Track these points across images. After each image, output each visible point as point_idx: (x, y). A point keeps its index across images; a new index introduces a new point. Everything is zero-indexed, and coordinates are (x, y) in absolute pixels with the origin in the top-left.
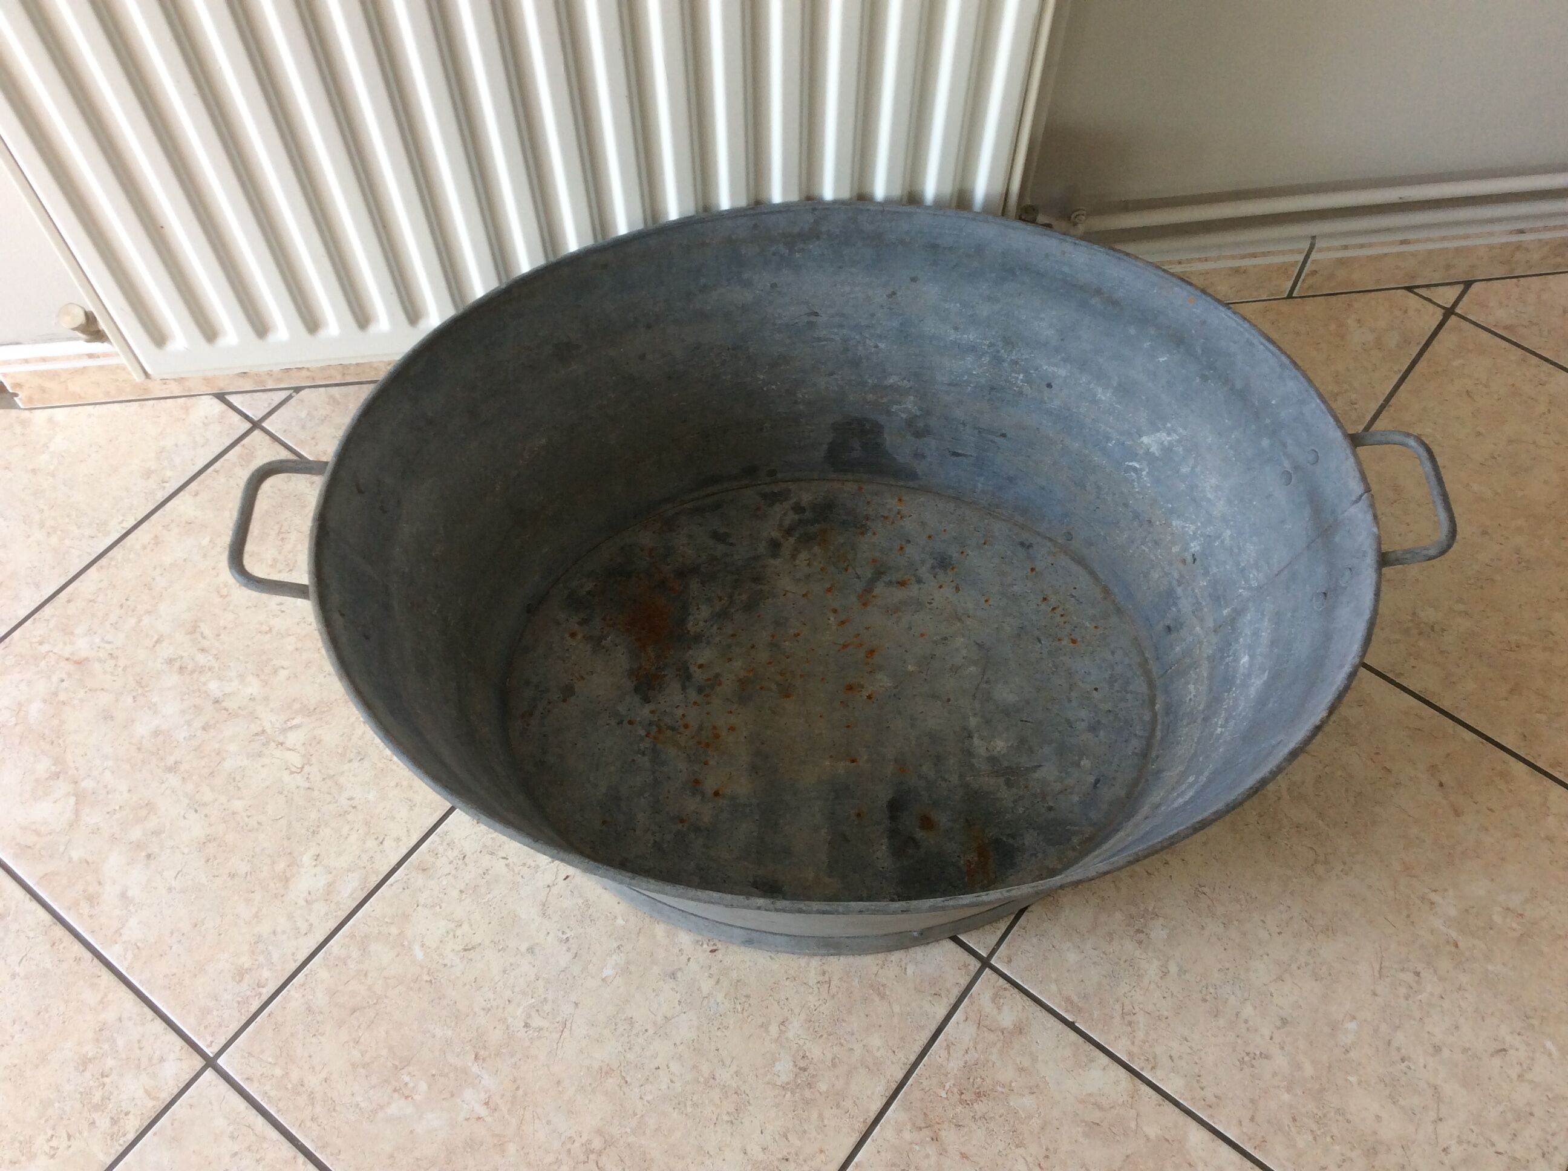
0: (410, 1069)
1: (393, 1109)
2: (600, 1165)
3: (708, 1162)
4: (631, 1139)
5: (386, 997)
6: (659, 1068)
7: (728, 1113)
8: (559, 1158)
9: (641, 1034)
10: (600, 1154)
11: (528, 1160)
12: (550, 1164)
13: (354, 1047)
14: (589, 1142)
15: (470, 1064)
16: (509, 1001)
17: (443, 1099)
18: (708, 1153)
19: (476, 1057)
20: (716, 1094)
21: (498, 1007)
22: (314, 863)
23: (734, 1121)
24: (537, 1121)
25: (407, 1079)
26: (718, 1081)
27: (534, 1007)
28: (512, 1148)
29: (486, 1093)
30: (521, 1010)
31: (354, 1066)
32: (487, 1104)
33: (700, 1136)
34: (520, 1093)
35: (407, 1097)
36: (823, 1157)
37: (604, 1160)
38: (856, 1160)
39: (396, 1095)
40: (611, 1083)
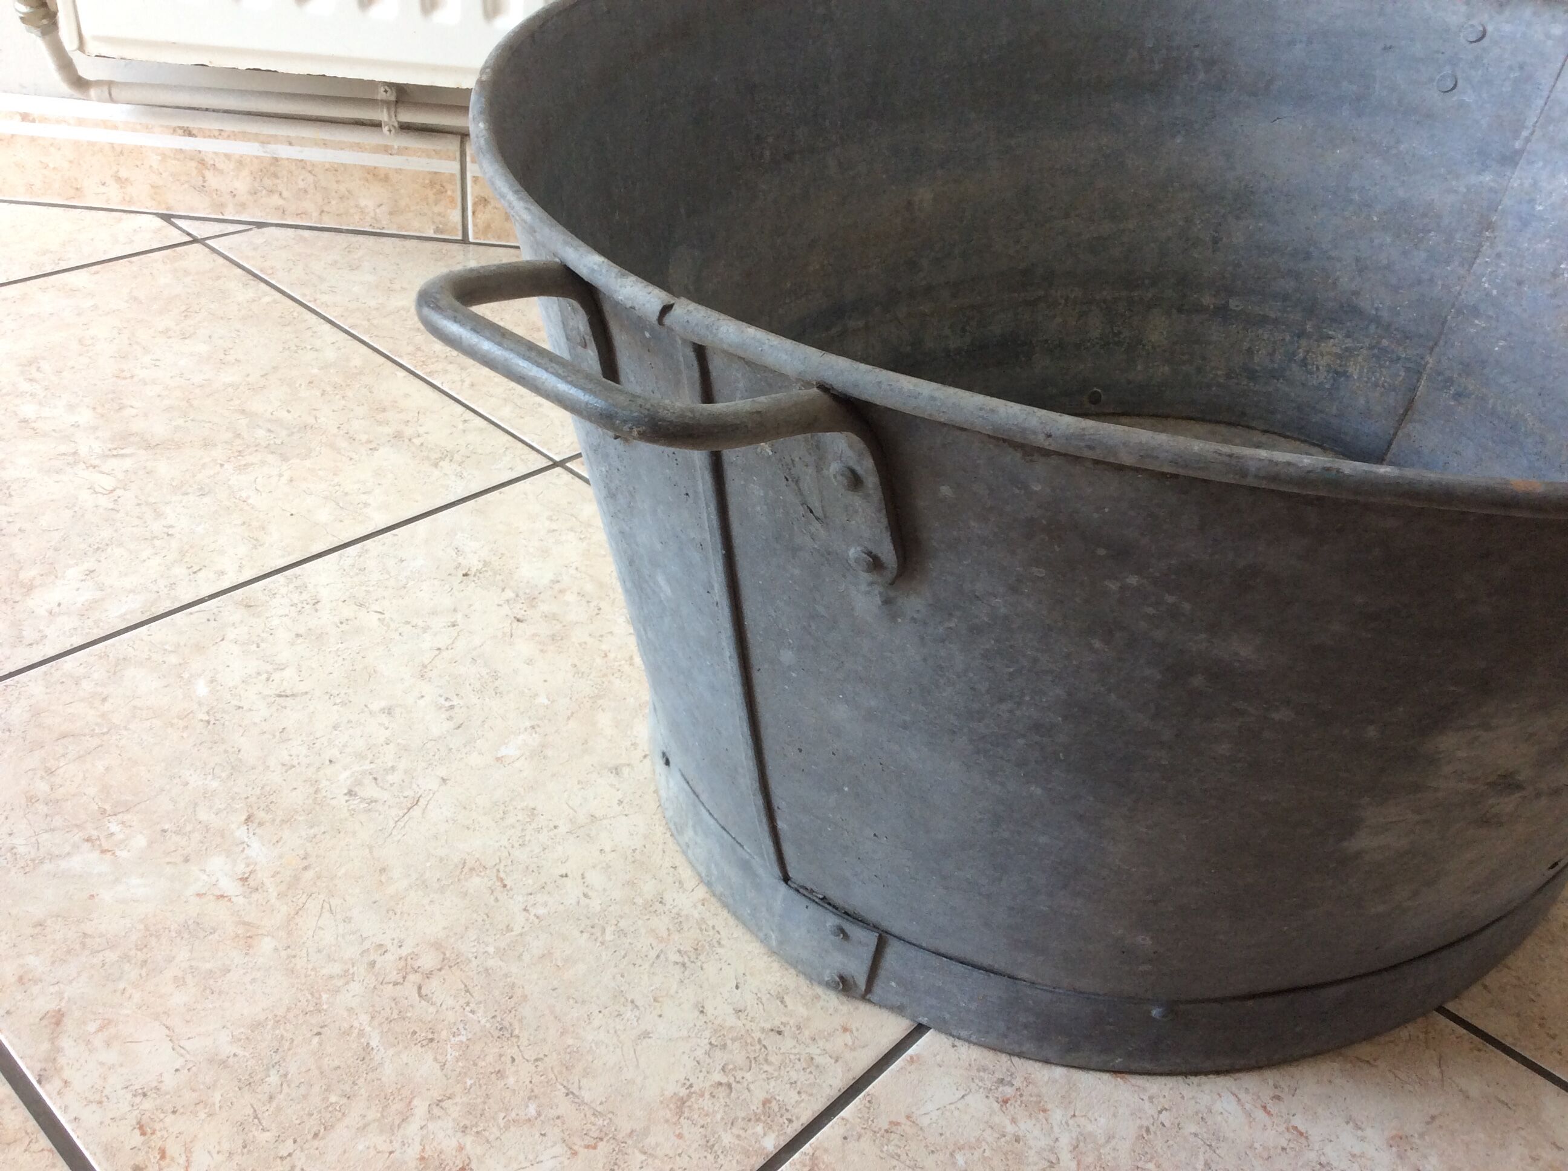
0: (127, 817)
1: (75, 863)
2: (423, 992)
3: (629, 1014)
4: (491, 963)
5: (126, 728)
6: (566, 876)
7: (679, 951)
8: (351, 971)
9: (545, 830)
10: (429, 975)
11: (292, 965)
12: (331, 977)
13: (42, 778)
14: (415, 956)
15: (233, 826)
16: (331, 761)
17: (168, 863)
18: (632, 1002)
19: (249, 819)
20: (661, 923)
21: (308, 766)
22: (84, 577)
23: (688, 964)
24: (326, 914)
25: (114, 827)
26: (668, 906)
27: (370, 774)
28: (267, 945)
29: (248, 865)
30: (348, 773)
31: (31, 800)
32: (244, 880)
33: (622, 976)
34: (310, 874)
35: (103, 852)
36: (848, 1038)
37: (433, 986)
38: (911, 1051)
39: (87, 846)
40: (476, 882)
